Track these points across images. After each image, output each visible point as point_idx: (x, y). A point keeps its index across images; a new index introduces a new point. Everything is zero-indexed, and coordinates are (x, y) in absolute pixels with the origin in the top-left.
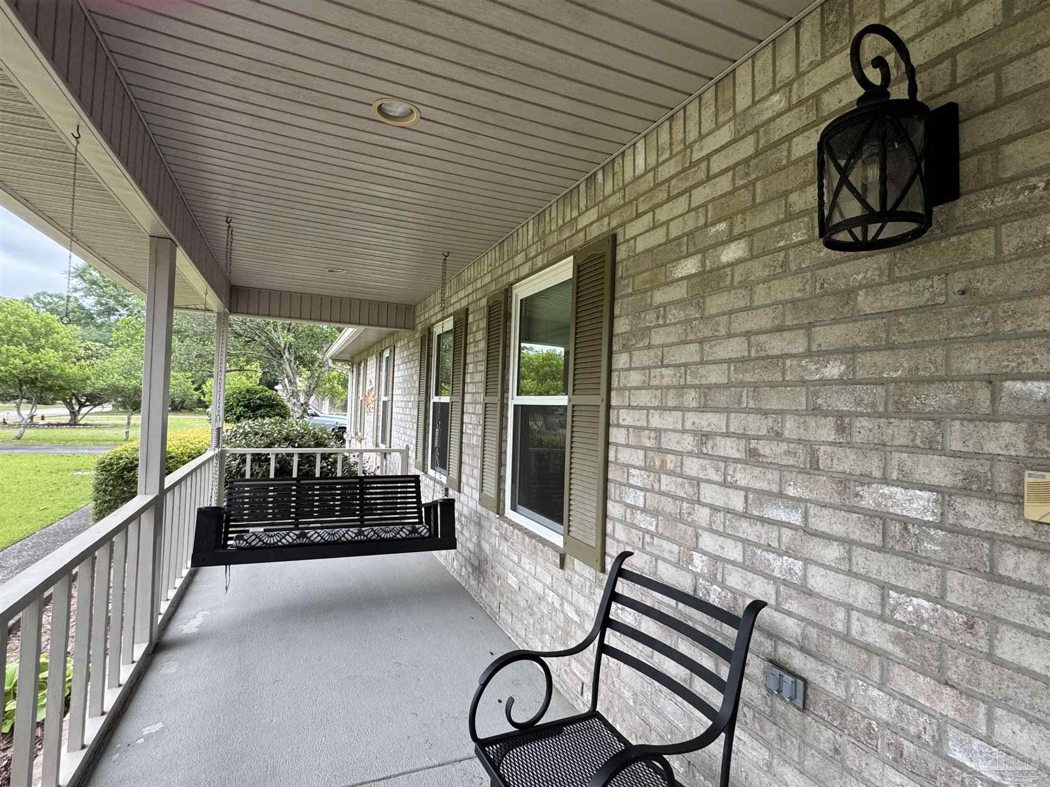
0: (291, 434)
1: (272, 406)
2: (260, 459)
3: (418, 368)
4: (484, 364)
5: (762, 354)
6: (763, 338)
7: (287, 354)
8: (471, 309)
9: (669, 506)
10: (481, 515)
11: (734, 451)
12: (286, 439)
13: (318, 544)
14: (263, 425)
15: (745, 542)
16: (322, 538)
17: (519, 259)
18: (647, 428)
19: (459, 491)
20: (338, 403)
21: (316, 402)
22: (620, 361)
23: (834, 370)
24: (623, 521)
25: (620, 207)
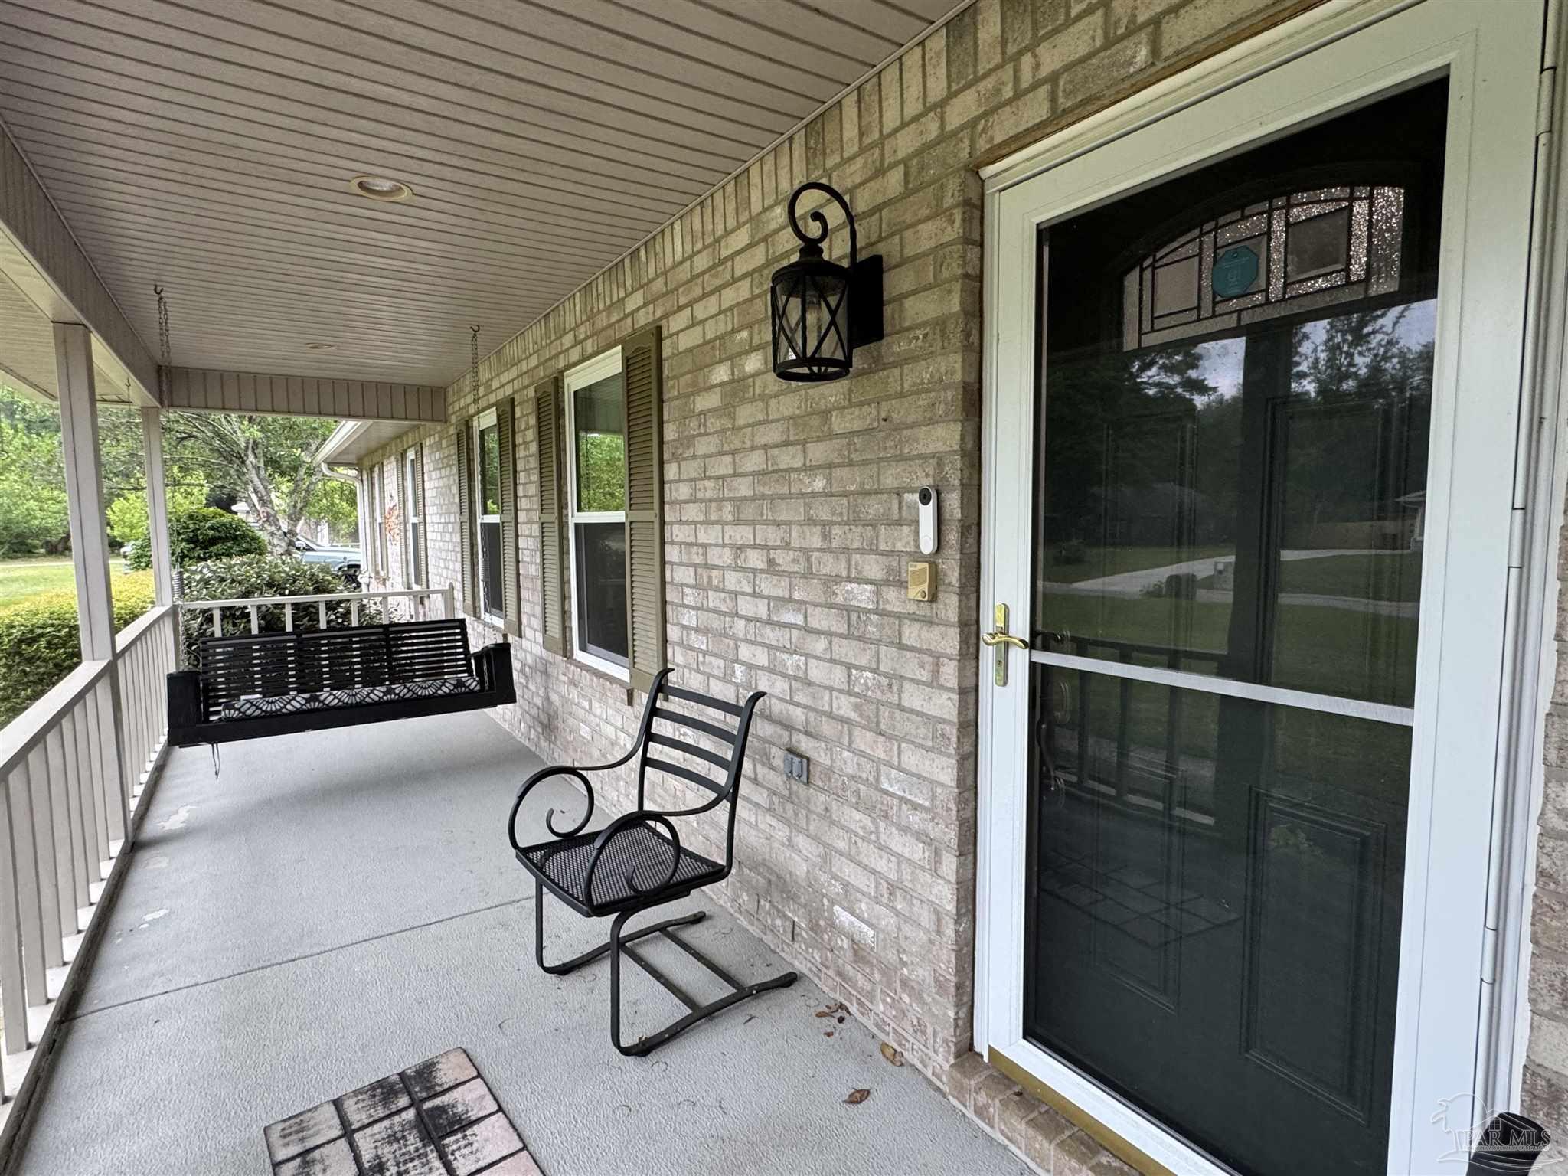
0: (277, 576)
1: (235, 538)
2: (233, 616)
3: (457, 477)
4: (537, 472)
5: (775, 467)
6: (776, 451)
7: (251, 458)
8: (517, 398)
9: (715, 622)
10: (547, 661)
11: (759, 562)
12: (270, 585)
13: (335, 708)
14: (231, 567)
15: (770, 647)
16: (340, 700)
17: (568, 340)
18: (696, 544)
19: (520, 636)
20: (344, 528)
21: (306, 527)
22: (671, 471)
23: (819, 484)
24: (681, 644)
25: (664, 295)
